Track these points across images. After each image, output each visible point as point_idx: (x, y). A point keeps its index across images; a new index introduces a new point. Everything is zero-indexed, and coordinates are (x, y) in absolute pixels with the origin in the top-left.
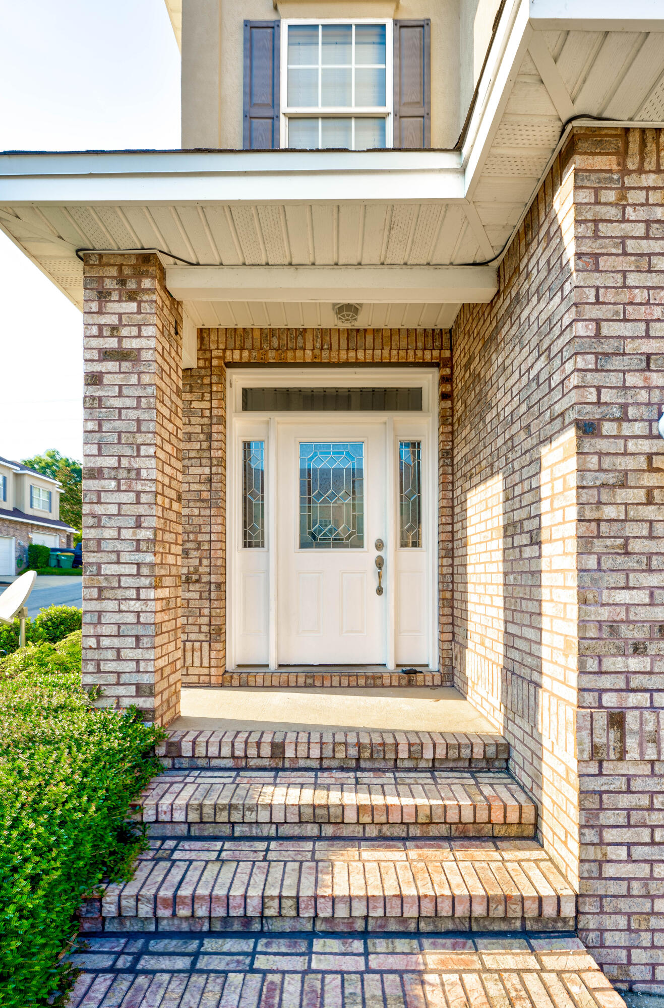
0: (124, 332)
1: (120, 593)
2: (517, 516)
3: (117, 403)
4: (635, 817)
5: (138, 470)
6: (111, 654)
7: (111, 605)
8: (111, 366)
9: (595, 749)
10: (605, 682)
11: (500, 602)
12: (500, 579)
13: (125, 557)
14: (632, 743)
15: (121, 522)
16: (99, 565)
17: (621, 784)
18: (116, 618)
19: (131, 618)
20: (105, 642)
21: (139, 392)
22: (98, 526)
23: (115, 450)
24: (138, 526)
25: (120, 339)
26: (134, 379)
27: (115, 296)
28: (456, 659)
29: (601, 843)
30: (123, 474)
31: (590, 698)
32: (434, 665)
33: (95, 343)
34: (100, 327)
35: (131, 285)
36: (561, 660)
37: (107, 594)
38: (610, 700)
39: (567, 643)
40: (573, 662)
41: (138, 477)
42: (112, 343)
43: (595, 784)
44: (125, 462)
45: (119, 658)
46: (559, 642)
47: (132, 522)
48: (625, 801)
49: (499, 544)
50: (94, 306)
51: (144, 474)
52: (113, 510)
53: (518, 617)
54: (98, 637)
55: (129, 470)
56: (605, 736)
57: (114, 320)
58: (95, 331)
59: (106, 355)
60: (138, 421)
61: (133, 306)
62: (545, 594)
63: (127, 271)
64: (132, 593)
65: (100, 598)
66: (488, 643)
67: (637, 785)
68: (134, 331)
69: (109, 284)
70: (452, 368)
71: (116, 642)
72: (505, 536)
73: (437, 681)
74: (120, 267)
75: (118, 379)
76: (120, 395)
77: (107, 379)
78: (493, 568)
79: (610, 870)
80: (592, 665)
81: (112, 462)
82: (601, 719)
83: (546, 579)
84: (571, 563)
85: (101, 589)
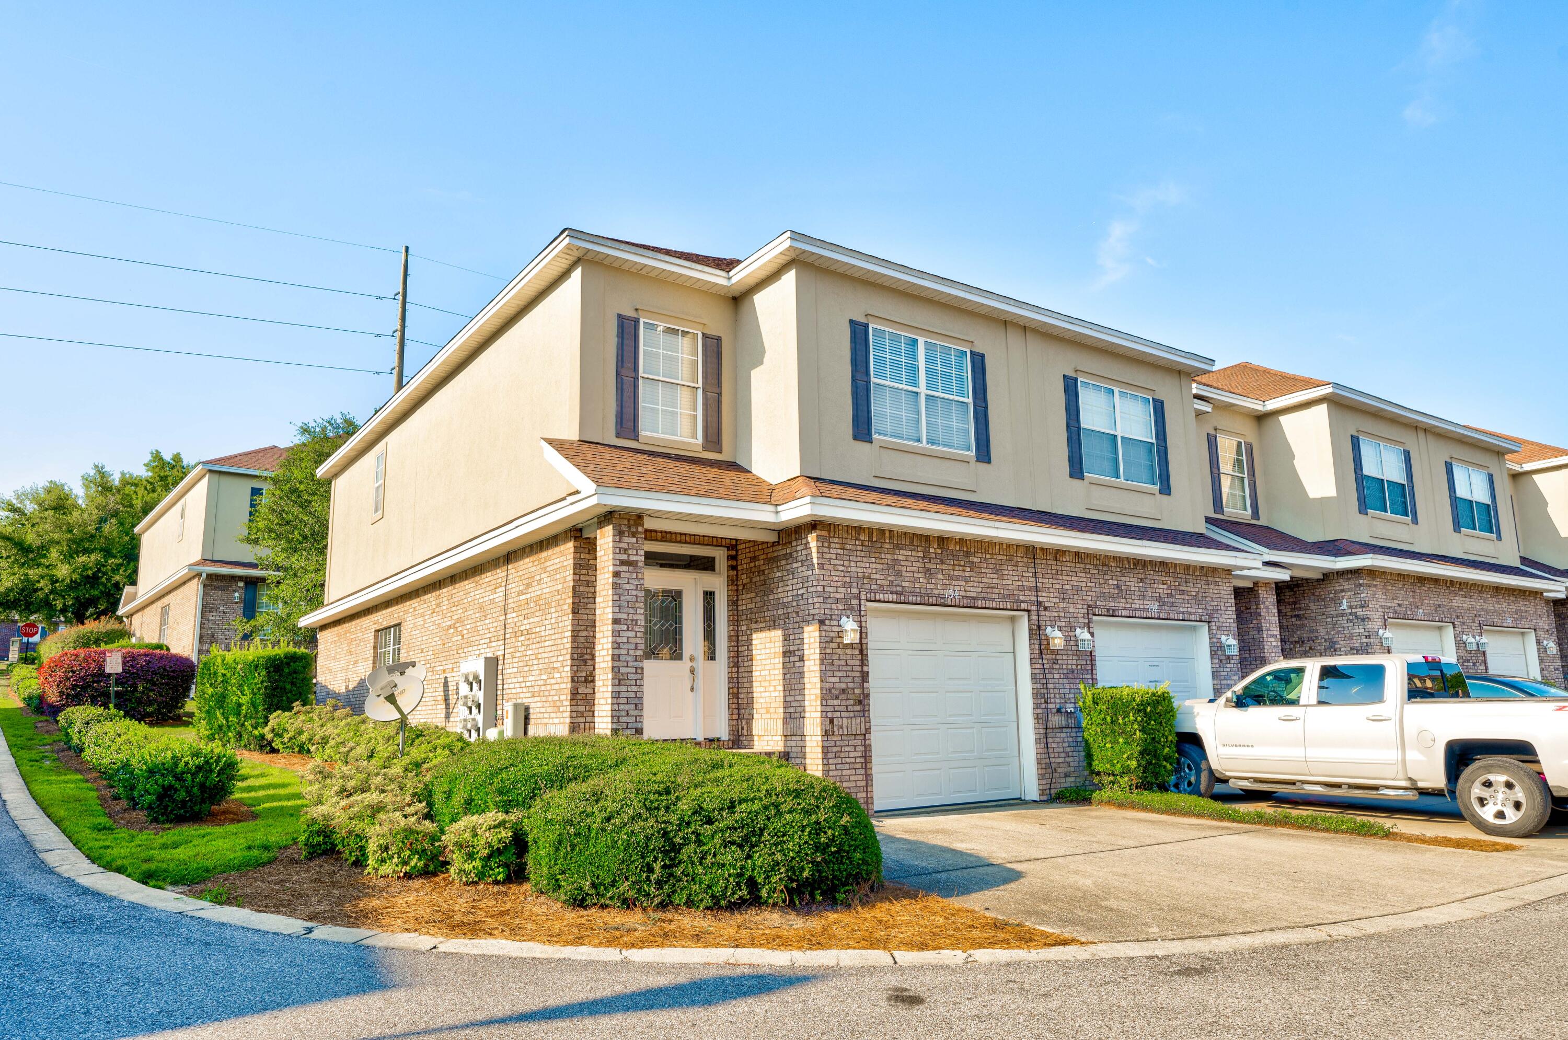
0: (630, 552)
1: (628, 682)
2: (791, 648)
3: (627, 587)
4: (837, 754)
5: (636, 621)
6: (624, 713)
7: (624, 688)
8: (625, 568)
9: (826, 731)
10: (828, 709)
11: (781, 688)
12: (781, 677)
13: (630, 664)
14: (836, 729)
15: (629, 646)
16: (619, 668)
17: (833, 743)
18: (626, 695)
19: (633, 695)
20: (622, 707)
21: (637, 582)
22: (619, 648)
23: (626, 610)
24: (636, 648)
25: (629, 555)
26: (634, 576)
27: (626, 534)
28: (743, 729)
29: (828, 764)
30: (629, 622)
31: (824, 714)
32: (725, 736)
33: (618, 556)
34: (620, 549)
35: (633, 529)
36: (814, 703)
37: (622, 682)
38: (830, 715)
39: (817, 697)
40: (819, 703)
41: (636, 624)
42: (625, 557)
43: (826, 744)
44: (630, 616)
45: (628, 715)
46: (813, 697)
47: (633, 646)
48: (835, 749)
49: (780, 660)
50: (617, 539)
51: (639, 622)
52: (625, 640)
53: (793, 693)
54: (618, 704)
55: (632, 620)
56: (828, 727)
57: (625, 546)
58: (617, 550)
59: (623, 563)
60: (636, 596)
61: (634, 540)
62: (806, 680)
63: (631, 522)
64: (633, 682)
65: (619, 685)
66: (772, 710)
67: (838, 744)
68: (635, 552)
69: (624, 528)
70: (737, 551)
71: (626, 707)
72: (784, 657)
73: (730, 746)
74: (629, 520)
75: (627, 575)
76: (628, 583)
77: (622, 575)
78: (777, 672)
79: (831, 773)
80: (824, 703)
81: (625, 616)
82: (828, 720)
83: (806, 675)
84: (817, 668)
85: (620, 680)
